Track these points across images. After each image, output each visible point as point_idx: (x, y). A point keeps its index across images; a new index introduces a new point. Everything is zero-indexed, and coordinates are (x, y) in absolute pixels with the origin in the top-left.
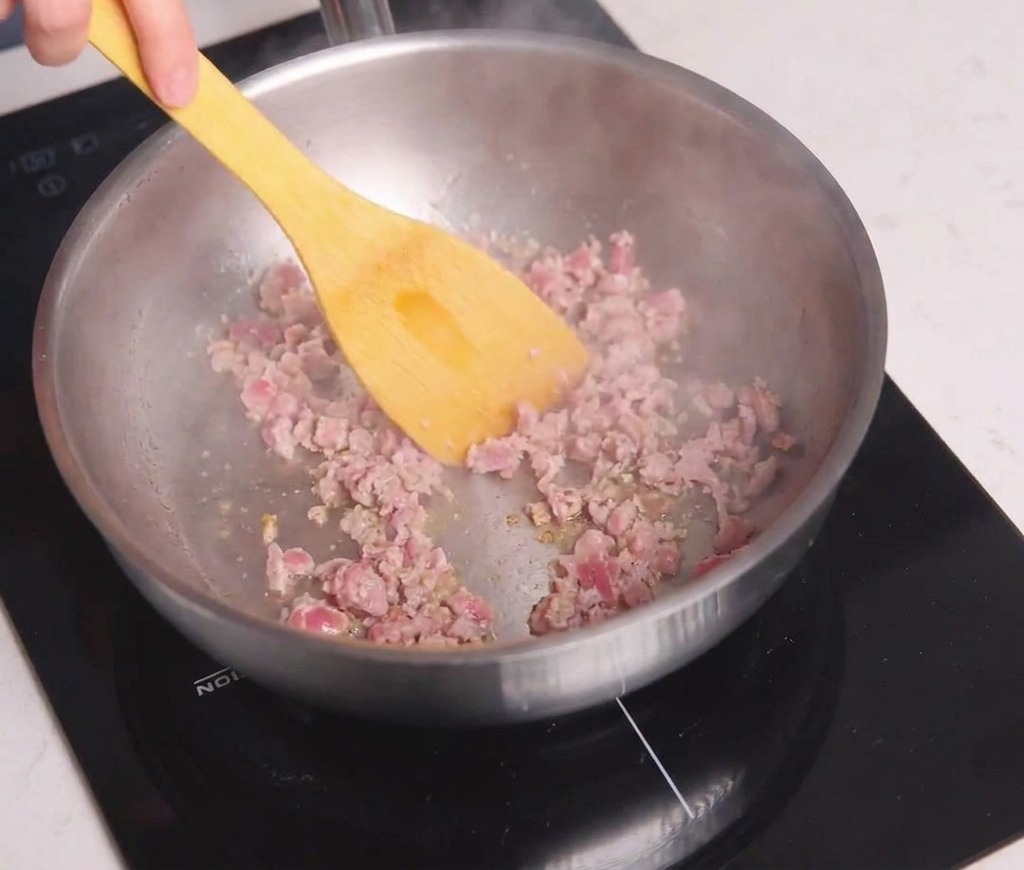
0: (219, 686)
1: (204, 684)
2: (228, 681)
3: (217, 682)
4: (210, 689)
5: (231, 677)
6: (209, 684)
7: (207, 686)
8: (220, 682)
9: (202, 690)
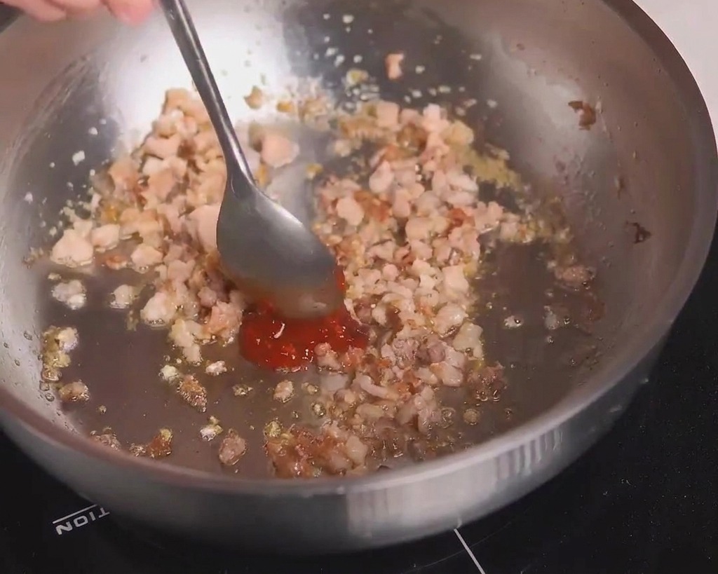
0: (78, 525)
1: (63, 523)
2: (86, 522)
3: (75, 521)
4: (69, 528)
5: (89, 517)
6: (68, 523)
7: (66, 526)
8: (79, 522)
9: (62, 530)
